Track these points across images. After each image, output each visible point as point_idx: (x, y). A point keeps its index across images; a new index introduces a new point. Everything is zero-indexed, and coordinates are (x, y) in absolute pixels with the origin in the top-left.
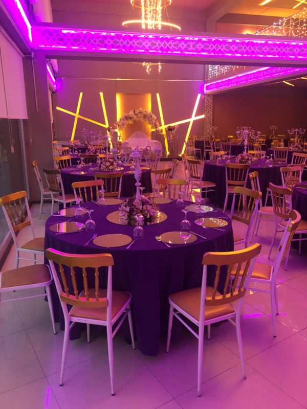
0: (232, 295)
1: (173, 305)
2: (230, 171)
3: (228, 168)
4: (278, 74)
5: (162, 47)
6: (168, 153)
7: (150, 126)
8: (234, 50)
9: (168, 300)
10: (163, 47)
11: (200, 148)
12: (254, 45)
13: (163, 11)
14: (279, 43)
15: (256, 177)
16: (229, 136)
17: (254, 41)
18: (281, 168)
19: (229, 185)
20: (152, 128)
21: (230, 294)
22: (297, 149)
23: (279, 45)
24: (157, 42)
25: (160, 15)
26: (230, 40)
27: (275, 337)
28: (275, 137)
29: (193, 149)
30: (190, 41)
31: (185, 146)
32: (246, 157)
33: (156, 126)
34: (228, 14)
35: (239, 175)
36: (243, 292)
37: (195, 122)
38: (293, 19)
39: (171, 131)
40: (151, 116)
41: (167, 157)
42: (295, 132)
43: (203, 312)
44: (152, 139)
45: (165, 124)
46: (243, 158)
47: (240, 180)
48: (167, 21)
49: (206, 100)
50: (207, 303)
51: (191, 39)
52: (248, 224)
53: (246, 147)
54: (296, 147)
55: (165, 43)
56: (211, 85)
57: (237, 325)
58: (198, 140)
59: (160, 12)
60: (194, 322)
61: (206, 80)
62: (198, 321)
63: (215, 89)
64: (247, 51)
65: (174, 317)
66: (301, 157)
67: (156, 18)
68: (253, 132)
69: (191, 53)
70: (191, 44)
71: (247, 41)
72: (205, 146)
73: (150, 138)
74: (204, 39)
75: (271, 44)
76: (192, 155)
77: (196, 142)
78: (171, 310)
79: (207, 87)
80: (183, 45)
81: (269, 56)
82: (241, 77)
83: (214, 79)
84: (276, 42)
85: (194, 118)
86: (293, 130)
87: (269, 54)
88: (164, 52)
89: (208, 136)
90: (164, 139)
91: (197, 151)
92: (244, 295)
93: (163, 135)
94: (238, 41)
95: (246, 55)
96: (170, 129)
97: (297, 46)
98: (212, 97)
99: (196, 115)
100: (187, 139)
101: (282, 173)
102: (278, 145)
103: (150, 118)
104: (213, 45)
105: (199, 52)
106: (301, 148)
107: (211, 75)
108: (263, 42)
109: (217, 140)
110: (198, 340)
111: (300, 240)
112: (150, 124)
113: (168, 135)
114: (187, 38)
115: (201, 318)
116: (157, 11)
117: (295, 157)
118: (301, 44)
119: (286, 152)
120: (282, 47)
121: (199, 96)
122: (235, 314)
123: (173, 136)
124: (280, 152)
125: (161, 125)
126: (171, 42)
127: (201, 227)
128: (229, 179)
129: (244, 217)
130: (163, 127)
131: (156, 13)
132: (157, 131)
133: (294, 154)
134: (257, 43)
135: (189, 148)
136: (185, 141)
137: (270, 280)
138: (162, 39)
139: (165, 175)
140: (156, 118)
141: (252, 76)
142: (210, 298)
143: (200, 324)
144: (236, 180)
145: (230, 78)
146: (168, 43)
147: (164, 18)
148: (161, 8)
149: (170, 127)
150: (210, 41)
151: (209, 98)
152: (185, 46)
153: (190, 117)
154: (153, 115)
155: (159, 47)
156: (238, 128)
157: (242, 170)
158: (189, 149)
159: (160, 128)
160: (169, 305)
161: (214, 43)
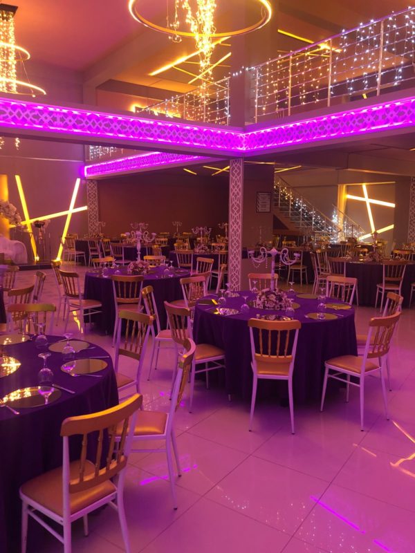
0: (107, 469)
1: (27, 500)
2: (119, 285)
3: (116, 282)
4: (175, 161)
5: (15, 117)
6: (37, 258)
7: (6, 221)
8: (116, 129)
9: (19, 494)
10: (17, 116)
11: (83, 251)
12: (140, 125)
13: (18, 66)
14: (170, 125)
15: (150, 294)
16: (122, 235)
17: (141, 121)
18: (181, 280)
19: (119, 304)
20: (10, 223)
21: (105, 468)
22: (204, 251)
23: (171, 128)
24: (7, 109)
25: (14, 71)
26: (111, 117)
27: (176, 509)
28: (179, 235)
29: (74, 252)
30: (57, 113)
31: (61, 248)
32: (140, 266)
33: (16, 221)
34: (110, 80)
35: (130, 290)
36: (124, 461)
37: (74, 215)
38: (186, 97)
39: (40, 227)
40: (8, 207)
41: (35, 264)
42: (200, 231)
43: (67, 503)
44: (11, 239)
45: (31, 218)
46: (136, 267)
47: (133, 297)
48: (26, 81)
49: (88, 187)
50: (73, 490)
51: (58, 110)
52: (139, 360)
53: (139, 253)
54: (202, 249)
55: (19, 112)
56: (93, 167)
57: (119, 508)
58: (80, 239)
59: (14, 67)
60: (56, 520)
61: (87, 160)
62: (62, 516)
63: (100, 174)
64: (133, 131)
65: (29, 517)
66: (206, 263)
67: (7, 74)
68: (146, 233)
69: (59, 129)
70: (58, 117)
71: (132, 120)
72: (90, 248)
73: (7, 238)
74: (75, 112)
75: (160, 126)
76: (73, 260)
77: (77, 242)
78: (24, 507)
79: (88, 169)
80: (46, 118)
81: (160, 140)
82: (131, 160)
83: (98, 160)
84: (167, 125)
85: (72, 210)
86: (198, 229)
87: (161, 138)
88: (18, 124)
89: (94, 234)
90: (30, 238)
91: (79, 254)
92: (125, 465)
93: (28, 233)
94: (120, 118)
95: (132, 137)
96: (37, 225)
97: (191, 131)
98: (96, 183)
99: (76, 206)
100: (63, 239)
101: (183, 286)
102: (182, 248)
103: (7, 210)
104: (88, 121)
105: (70, 128)
106: (208, 250)
107: (93, 155)
108: (152, 122)
109: (106, 240)
110: (63, 545)
111: (207, 370)
112: (7, 217)
113: (35, 233)
114: (51, 109)
115: (65, 513)
116: (9, 65)
117: (200, 262)
118: (196, 129)
119: (191, 255)
120: (174, 129)
121: (78, 180)
122: (116, 494)
123: (42, 234)
124: (184, 255)
125: (24, 219)
126: (28, 112)
127: (68, 375)
128: (118, 296)
129: (133, 350)
130: (28, 222)
131: (7, 68)
132: (19, 228)
133: (199, 259)
134: (144, 123)
135: (68, 250)
136: (60, 242)
137: (165, 435)
138: (14, 107)
139: (24, 296)
140: (15, 209)
141: (145, 160)
142: (75, 482)
143: (64, 520)
144: (128, 297)
145: (119, 161)
146: (23, 112)
147: (20, 76)
148: (15, 62)
149: (37, 221)
150: (83, 116)
151: (92, 185)
152: (50, 118)
153: (67, 208)
154: (11, 206)
155: (10, 117)
156: (132, 224)
157: (134, 283)
158: (67, 253)
159: (23, 223)
160: (20, 502)
161: (90, 118)
